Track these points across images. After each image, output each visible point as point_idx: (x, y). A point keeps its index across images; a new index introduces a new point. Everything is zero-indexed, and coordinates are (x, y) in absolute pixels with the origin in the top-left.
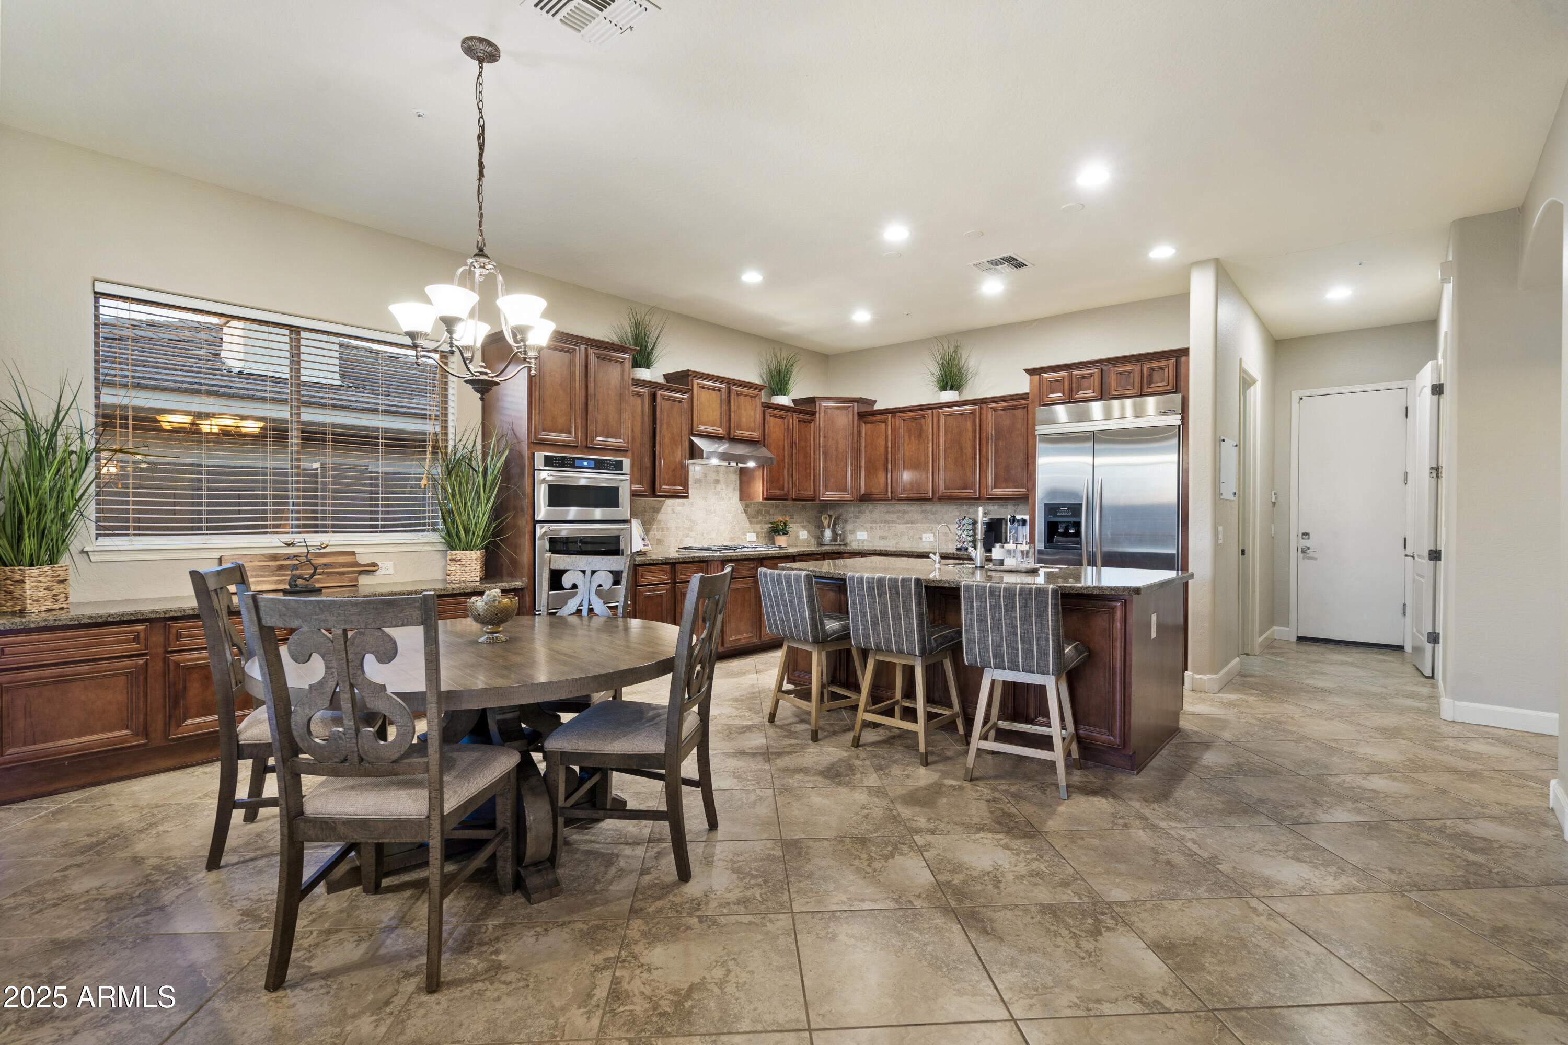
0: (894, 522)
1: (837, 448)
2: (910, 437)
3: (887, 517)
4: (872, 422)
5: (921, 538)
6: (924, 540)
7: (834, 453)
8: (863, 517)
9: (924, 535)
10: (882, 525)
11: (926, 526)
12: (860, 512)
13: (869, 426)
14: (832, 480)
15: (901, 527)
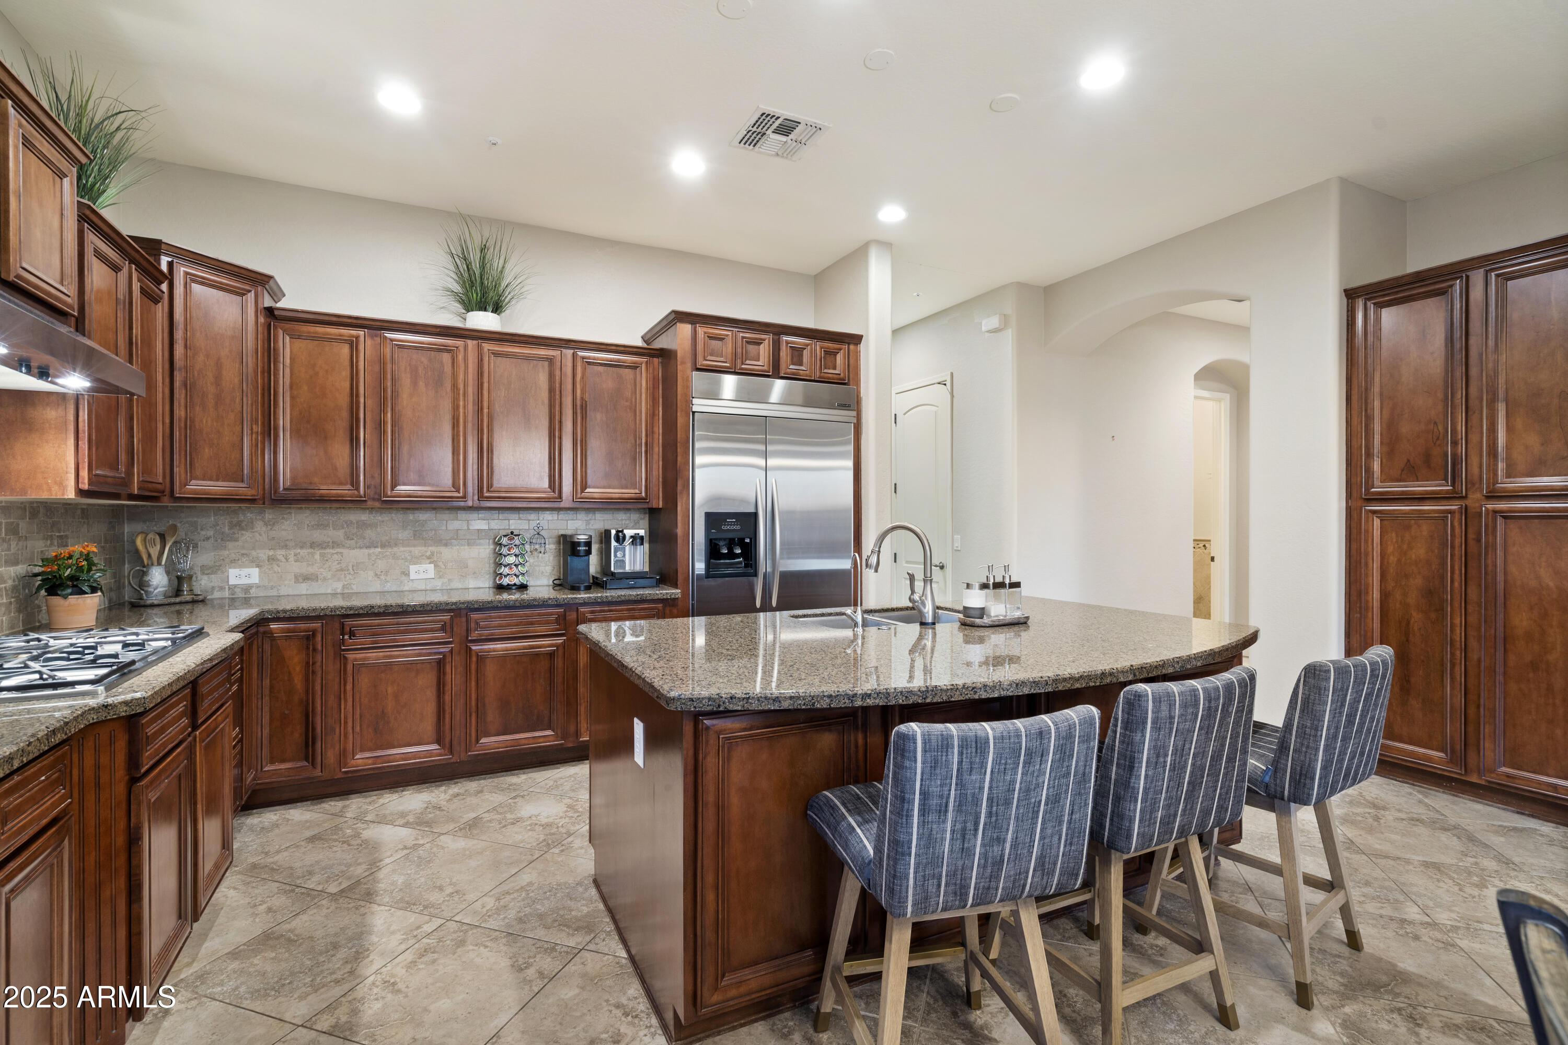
0: (335, 544)
1: (218, 379)
2: (415, 383)
3: (318, 535)
4: (314, 338)
5: (406, 574)
6: (413, 576)
7: (211, 390)
8: (247, 536)
9: (413, 569)
10: (303, 552)
11: (417, 551)
12: (239, 525)
13: (299, 343)
14: (207, 452)
15: (355, 555)
